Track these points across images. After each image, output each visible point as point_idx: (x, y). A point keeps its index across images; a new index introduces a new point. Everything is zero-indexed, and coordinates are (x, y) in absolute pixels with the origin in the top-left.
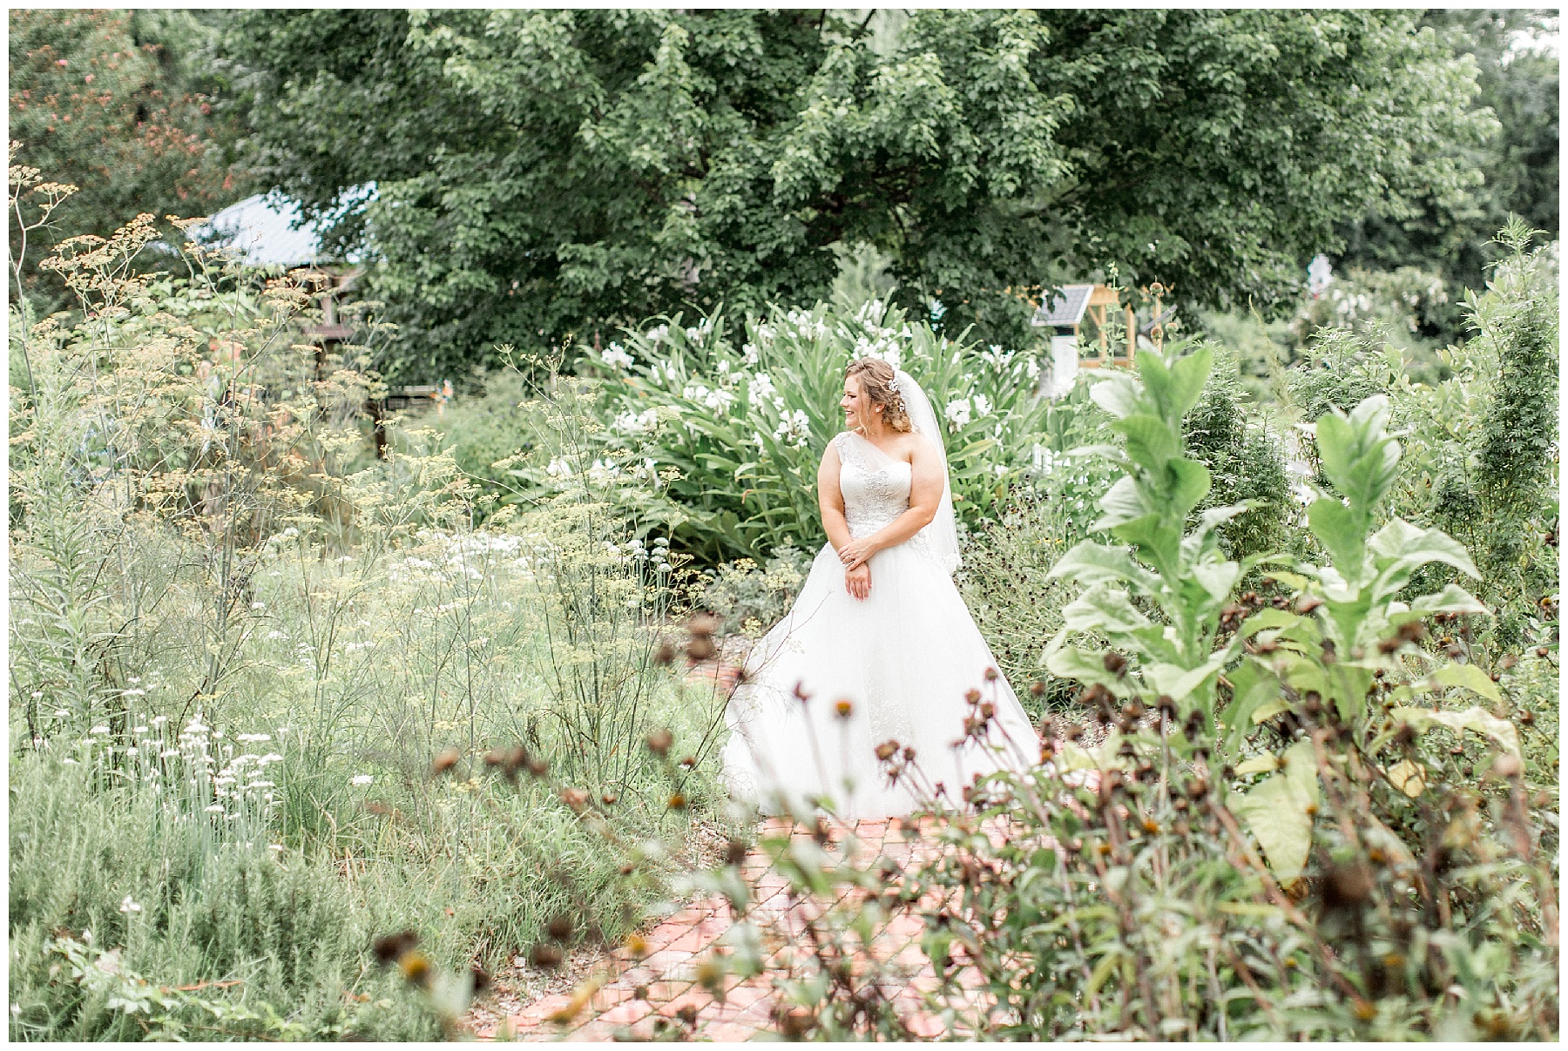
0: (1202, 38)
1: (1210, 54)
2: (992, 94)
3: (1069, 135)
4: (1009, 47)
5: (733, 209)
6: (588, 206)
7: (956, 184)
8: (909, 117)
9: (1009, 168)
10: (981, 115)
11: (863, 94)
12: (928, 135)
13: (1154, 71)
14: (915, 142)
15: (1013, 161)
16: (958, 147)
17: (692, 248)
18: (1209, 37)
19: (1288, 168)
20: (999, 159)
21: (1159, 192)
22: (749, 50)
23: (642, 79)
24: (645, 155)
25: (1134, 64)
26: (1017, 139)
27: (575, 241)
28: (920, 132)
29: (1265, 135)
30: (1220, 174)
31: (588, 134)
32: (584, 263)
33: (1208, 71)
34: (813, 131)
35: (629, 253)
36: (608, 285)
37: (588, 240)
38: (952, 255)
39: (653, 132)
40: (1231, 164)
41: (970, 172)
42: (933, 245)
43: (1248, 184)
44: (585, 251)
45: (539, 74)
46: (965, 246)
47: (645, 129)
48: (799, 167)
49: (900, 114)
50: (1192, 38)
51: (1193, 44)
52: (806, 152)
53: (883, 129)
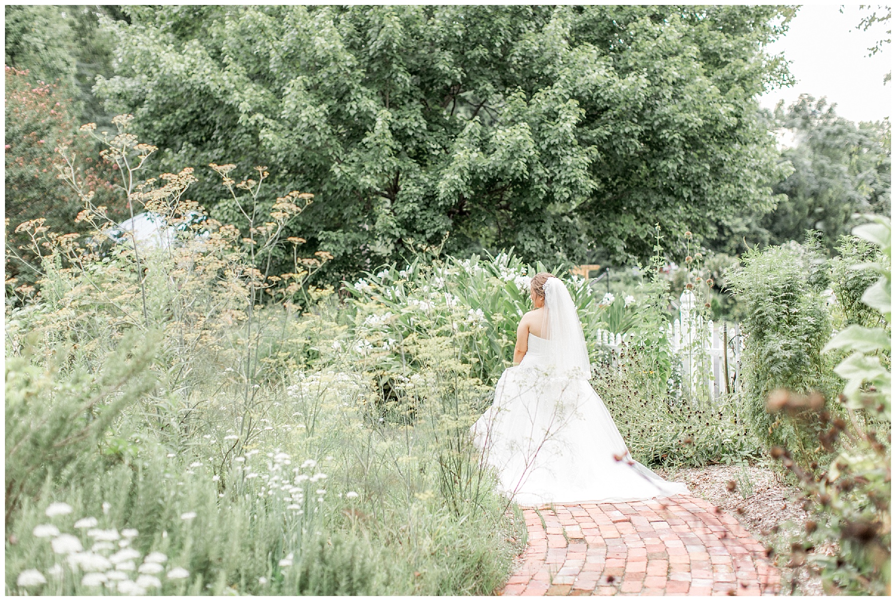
0: (660, 116)
1: (666, 125)
2: (554, 146)
3: (594, 169)
4: (565, 120)
5: (413, 211)
6: (333, 211)
7: (536, 195)
8: (512, 157)
9: (565, 185)
10: (549, 157)
11: (484, 145)
12: (523, 167)
13: (636, 134)
14: (516, 171)
15: (567, 181)
16: (538, 175)
17: (392, 232)
18: (665, 115)
19: (707, 187)
20: (558, 181)
21: (637, 200)
22: (419, 127)
23: (364, 140)
24: (368, 181)
25: (627, 130)
26: (569, 169)
27: (325, 229)
28: (518, 166)
29: (694, 169)
30: (669, 191)
31: (336, 170)
32: (333, 242)
33: (665, 133)
34: (460, 165)
35: (354, 236)
36: (345, 253)
37: (334, 229)
38: (531, 234)
39: (371, 168)
40: (676, 185)
41: (543, 187)
42: (521, 229)
43: (686, 195)
44: (333, 235)
45: (309, 138)
46: (538, 230)
47: (367, 167)
48: (453, 185)
49: (508, 156)
50: (656, 116)
51: (656, 119)
52: (457, 177)
53: (497, 164)
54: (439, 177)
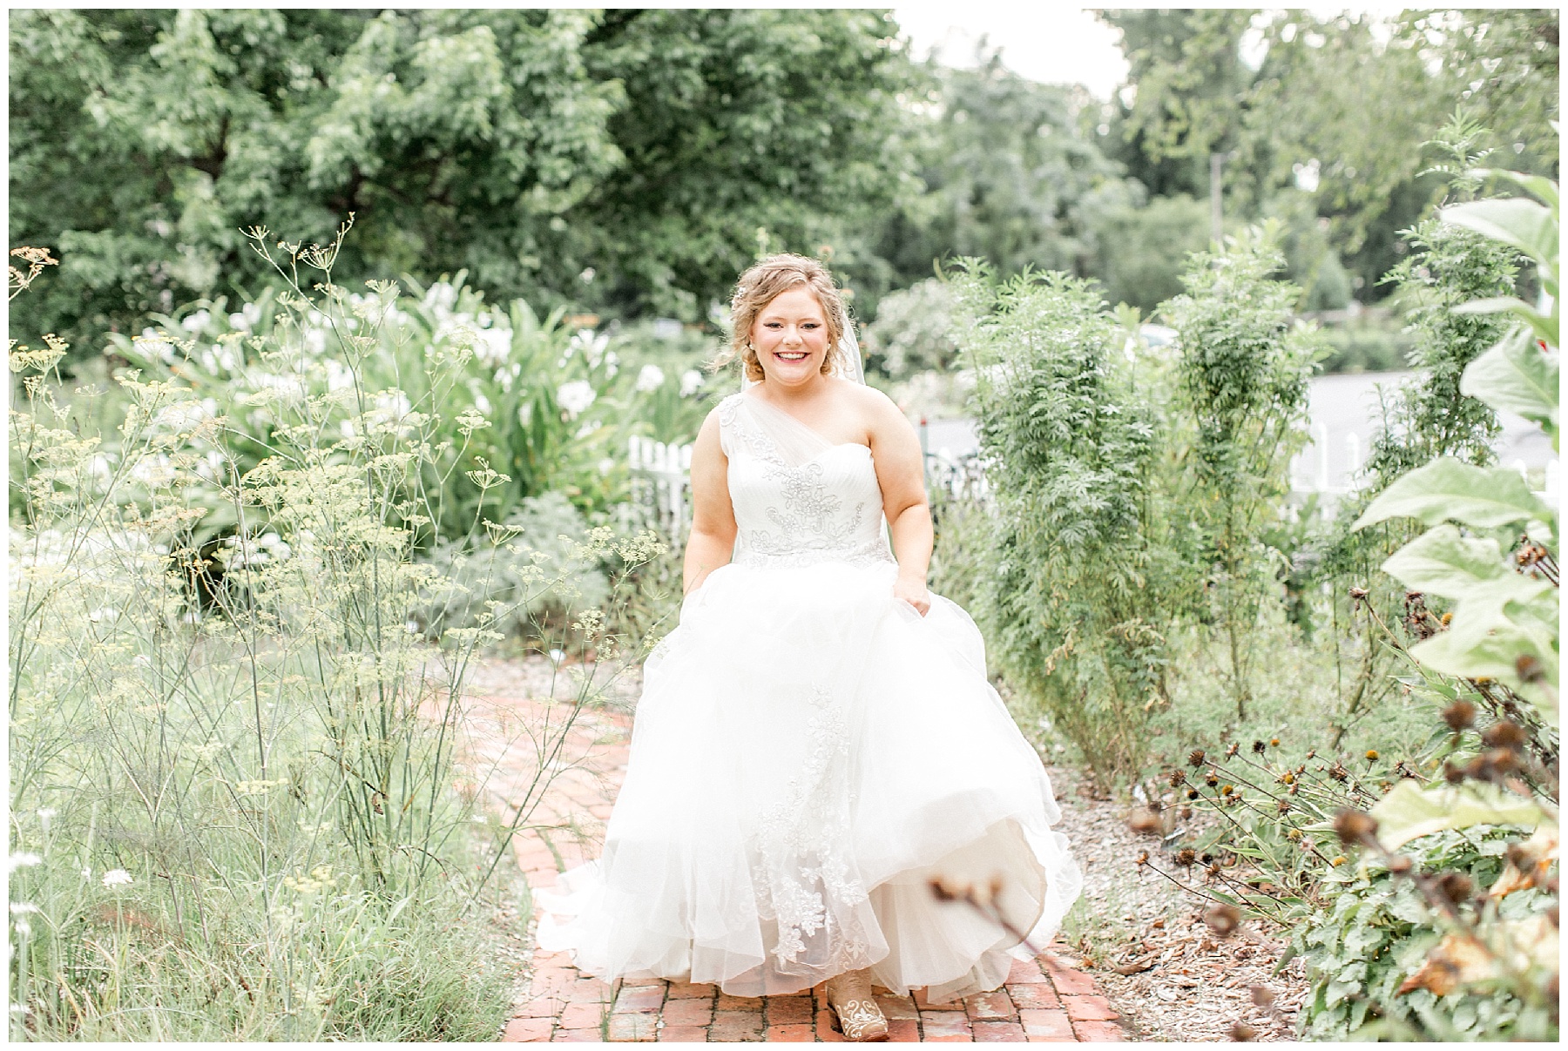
0: (739, 30)
1: (750, 47)
2: (541, 78)
3: (616, 127)
4: (563, 26)
5: (258, 197)
6: (91, 193)
7: (504, 173)
8: (458, 96)
9: (561, 155)
10: (530, 100)
11: (403, 71)
12: (481, 116)
13: (696, 62)
14: (466, 123)
15: (566, 148)
16: (508, 133)
17: (216, 238)
18: (748, 28)
19: (824, 167)
20: (547, 148)
21: (692, 190)
22: (270, 29)
23: (155, 51)
24: (165, 135)
25: (678, 53)
26: (569, 125)
27: (78, 229)
28: (471, 112)
29: (800, 133)
30: (751, 173)
31: (97, 109)
32: (91, 254)
33: (748, 64)
34: (355, 109)
35: (135, 244)
36: (117, 280)
37: (96, 229)
38: (493, 249)
39: (170, 108)
40: (766, 163)
41: (519, 158)
42: (472, 239)
43: (784, 181)
44: (91, 241)
45: (37, 42)
46: (507, 240)
47: (161, 105)
48: (338, 146)
49: (450, 92)
50: (730, 30)
51: (732, 35)
52: (347, 131)
53: (428, 110)
54: (310, 131)
